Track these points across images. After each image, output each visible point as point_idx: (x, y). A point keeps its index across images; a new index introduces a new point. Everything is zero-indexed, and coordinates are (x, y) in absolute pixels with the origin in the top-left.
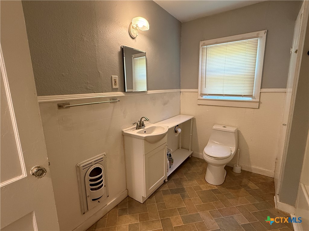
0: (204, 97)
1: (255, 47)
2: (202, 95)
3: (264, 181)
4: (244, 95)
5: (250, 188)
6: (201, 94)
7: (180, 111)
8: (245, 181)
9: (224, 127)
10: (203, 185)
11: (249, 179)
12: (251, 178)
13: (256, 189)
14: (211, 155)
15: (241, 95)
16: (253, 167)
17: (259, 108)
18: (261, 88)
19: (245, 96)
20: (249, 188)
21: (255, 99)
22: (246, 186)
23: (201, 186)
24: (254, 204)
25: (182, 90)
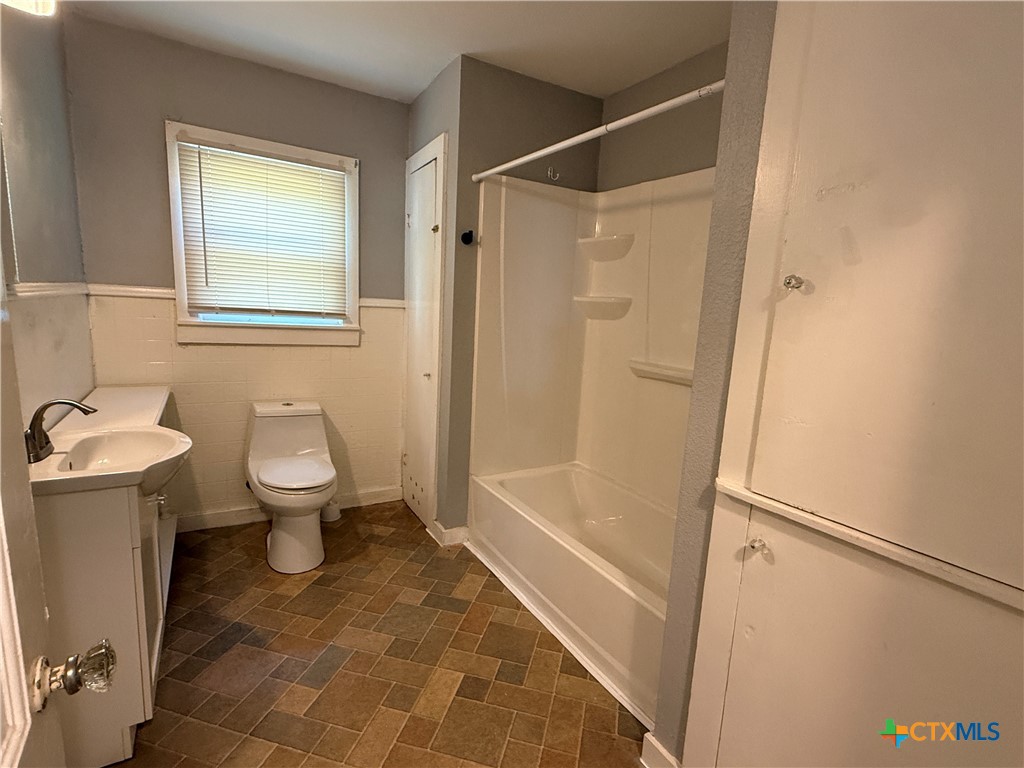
0: (202, 318)
1: (333, 196)
2: (195, 309)
3: (393, 513)
4: (327, 314)
5: (382, 537)
6: (189, 307)
7: (94, 374)
8: (361, 528)
9: (288, 404)
10: (284, 587)
11: (367, 522)
12: (368, 517)
13: (393, 533)
14: (295, 487)
15: (320, 313)
16: (361, 492)
17: (359, 346)
18: (360, 297)
19: (329, 315)
20: (379, 537)
21: (351, 323)
22: (372, 538)
23: (281, 590)
24: (411, 560)
25: (94, 289)
